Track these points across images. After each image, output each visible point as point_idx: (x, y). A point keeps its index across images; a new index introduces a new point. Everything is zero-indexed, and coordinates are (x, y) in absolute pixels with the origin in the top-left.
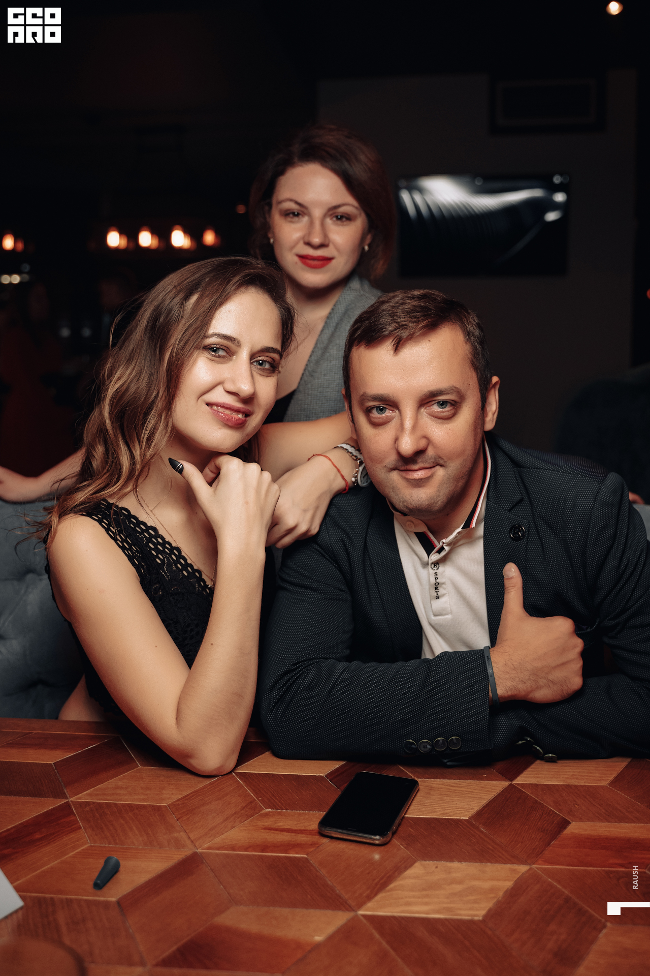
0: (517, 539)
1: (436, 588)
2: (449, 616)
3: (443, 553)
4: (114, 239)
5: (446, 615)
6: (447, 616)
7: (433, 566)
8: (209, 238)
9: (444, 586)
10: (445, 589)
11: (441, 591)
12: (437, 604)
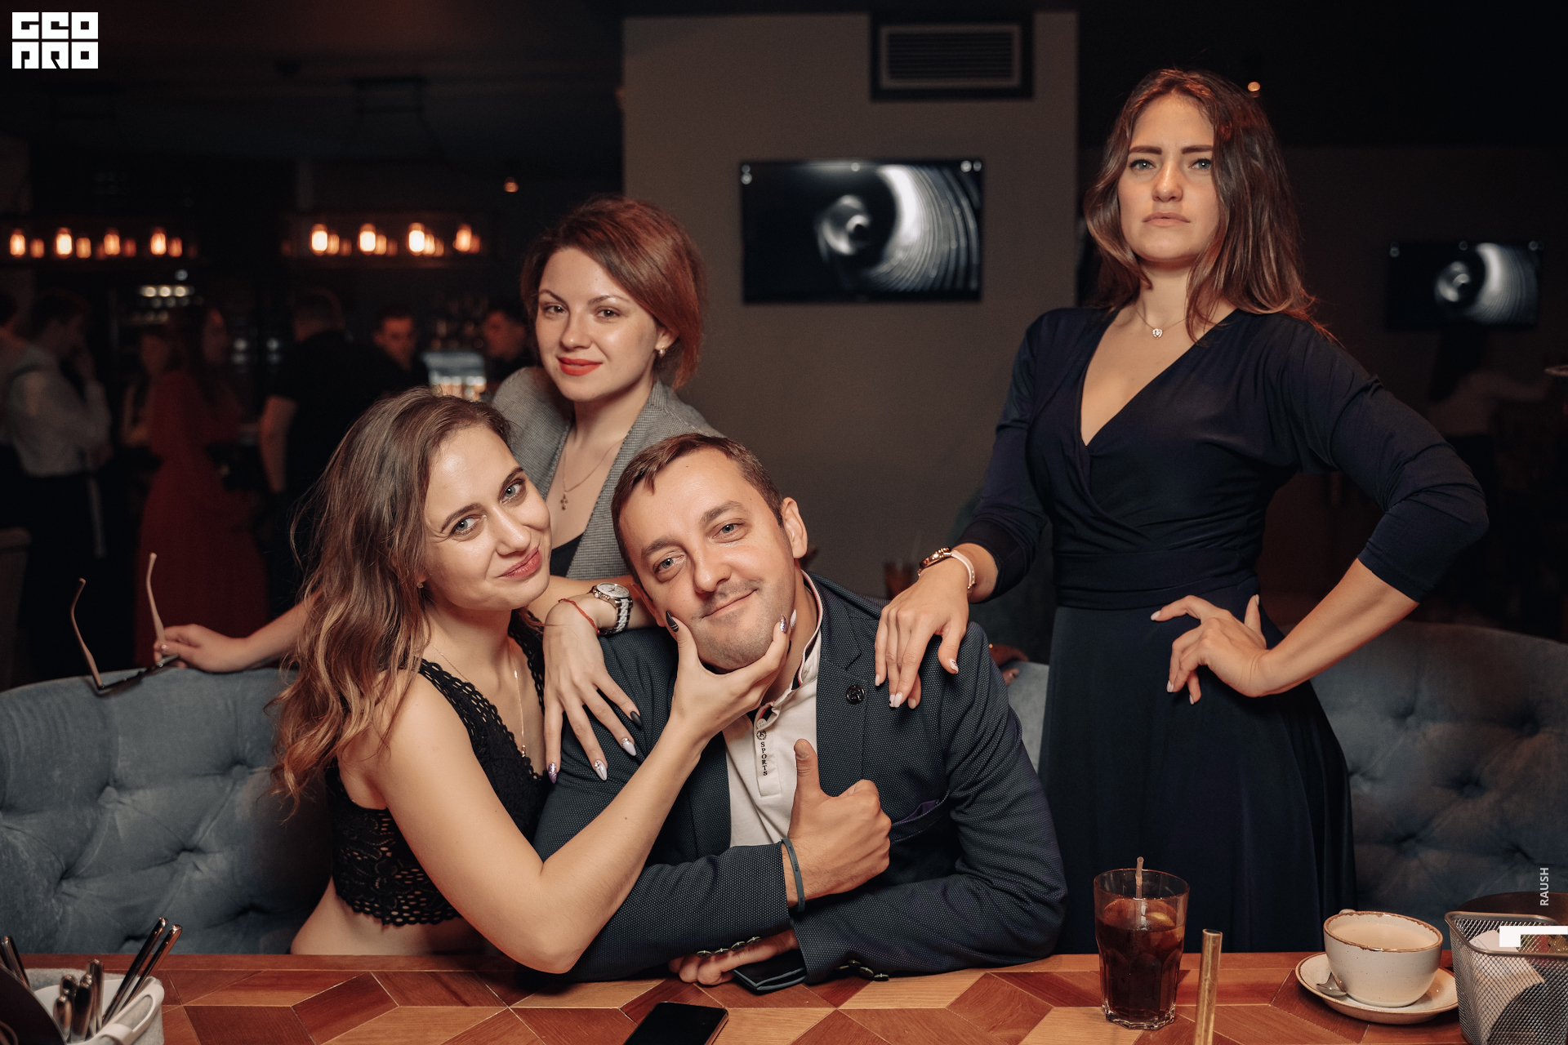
0: (855, 702)
1: (764, 762)
2: (779, 796)
3: (772, 720)
4: (321, 241)
5: (775, 794)
6: (776, 796)
7: (759, 734)
8: (465, 241)
9: (772, 759)
10: (773, 763)
11: (769, 766)
12: (765, 782)
